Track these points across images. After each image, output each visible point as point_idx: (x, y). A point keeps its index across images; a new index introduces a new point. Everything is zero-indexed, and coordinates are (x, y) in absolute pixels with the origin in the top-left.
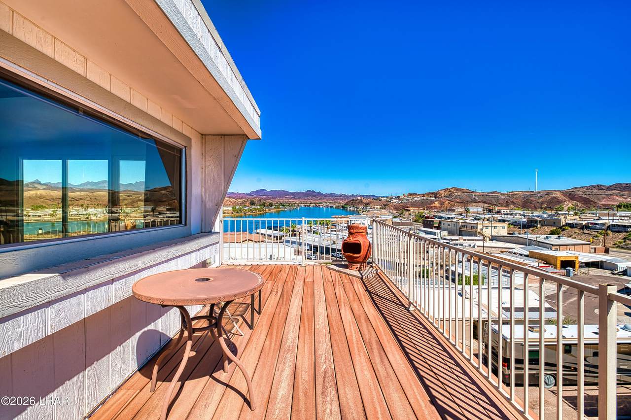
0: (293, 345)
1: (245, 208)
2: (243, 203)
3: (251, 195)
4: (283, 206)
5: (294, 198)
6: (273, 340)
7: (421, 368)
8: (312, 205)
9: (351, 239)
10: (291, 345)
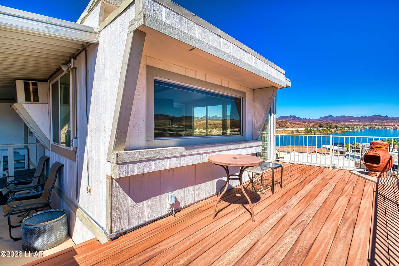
0: (291, 206)
1: (315, 130)
2: (313, 126)
3: (320, 120)
4: (348, 128)
5: (359, 122)
6: (281, 201)
7: (378, 242)
8: (377, 128)
9: (371, 152)
10: (290, 205)
